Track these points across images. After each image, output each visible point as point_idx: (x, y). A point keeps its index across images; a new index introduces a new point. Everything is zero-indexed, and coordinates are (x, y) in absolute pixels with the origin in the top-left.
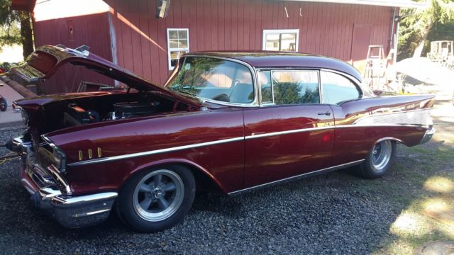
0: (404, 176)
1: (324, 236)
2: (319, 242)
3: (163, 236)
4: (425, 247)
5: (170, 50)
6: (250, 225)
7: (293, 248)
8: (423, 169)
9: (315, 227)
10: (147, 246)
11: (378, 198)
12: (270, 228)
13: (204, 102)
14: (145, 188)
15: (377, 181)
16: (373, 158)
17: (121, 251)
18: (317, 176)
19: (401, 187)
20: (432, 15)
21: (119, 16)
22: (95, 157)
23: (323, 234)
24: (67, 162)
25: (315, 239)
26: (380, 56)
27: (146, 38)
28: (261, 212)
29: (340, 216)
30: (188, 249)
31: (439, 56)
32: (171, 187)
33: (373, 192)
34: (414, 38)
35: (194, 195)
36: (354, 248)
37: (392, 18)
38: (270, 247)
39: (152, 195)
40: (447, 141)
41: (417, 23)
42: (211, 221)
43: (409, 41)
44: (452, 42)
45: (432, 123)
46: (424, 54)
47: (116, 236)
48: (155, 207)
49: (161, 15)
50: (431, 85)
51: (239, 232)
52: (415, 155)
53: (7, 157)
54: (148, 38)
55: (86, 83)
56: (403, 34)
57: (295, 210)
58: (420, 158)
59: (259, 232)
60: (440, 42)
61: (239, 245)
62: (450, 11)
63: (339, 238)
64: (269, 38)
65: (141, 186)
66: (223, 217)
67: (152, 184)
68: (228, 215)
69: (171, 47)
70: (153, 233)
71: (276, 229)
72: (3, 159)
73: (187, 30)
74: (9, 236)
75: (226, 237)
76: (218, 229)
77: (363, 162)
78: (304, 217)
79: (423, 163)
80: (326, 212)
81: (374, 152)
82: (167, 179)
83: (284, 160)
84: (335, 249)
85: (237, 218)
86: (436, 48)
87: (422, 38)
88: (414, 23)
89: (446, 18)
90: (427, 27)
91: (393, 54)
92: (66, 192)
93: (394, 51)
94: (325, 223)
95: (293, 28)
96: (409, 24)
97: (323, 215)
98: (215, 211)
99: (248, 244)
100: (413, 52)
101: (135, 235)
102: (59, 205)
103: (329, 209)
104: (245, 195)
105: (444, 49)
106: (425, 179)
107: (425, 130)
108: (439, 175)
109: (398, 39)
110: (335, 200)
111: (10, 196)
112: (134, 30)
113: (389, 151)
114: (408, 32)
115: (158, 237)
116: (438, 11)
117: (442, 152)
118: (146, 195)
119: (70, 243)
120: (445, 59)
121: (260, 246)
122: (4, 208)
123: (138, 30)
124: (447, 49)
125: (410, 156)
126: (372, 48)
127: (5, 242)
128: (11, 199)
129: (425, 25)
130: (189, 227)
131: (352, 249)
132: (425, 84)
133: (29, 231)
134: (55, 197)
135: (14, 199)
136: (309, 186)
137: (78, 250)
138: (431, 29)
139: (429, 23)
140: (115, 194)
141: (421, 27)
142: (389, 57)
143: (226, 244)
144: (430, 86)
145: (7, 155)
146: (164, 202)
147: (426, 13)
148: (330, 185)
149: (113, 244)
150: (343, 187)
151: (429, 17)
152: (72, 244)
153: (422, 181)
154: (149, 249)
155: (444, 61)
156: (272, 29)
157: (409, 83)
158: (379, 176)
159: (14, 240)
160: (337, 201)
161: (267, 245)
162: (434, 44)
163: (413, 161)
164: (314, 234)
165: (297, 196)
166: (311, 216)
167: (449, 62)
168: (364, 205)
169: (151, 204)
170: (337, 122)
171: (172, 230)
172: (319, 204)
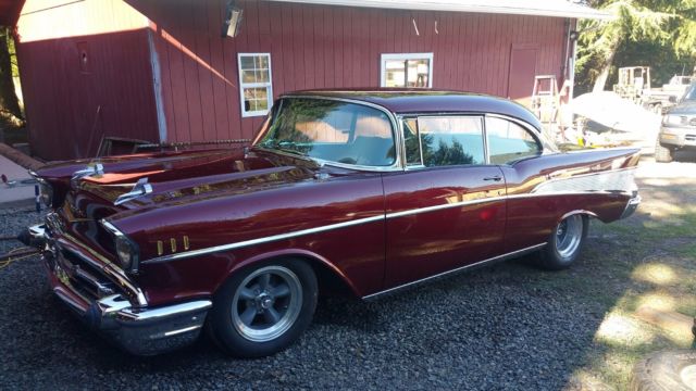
0: (601, 265)
1: (503, 352)
2: (497, 361)
3: (276, 362)
4: (649, 360)
5: (243, 85)
6: (396, 342)
7: (461, 370)
8: (626, 255)
9: (487, 341)
10: (255, 377)
11: (569, 297)
12: (425, 344)
13: (322, 165)
14: (247, 294)
15: (564, 274)
16: (557, 241)
17: (220, 386)
18: (479, 269)
19: (598, 281)
20: (620, 28)
21: (165, 34)
22: (181, 249)
23: (500, 350)
24: (141, 259)
25: (490, 358)
26: (551, 92)
27: (206, 68)
28: (408, 322)
29: (520, 325)
30: (316, 379)
31: (630, 89)
32: (283, 292)
33: (560, 290)
34: (594, 63)
35: (316, 301)
36: (546, 367)
37: (566, 35)
38: (430, 370)
39: (257, 303)
40: (654, 213)
41: (599, 42)
42: (340, 338)
43: (587, 66)
44: (648, 69)
45: (636, 188)
46: (609, 86)
47: (206, 365)
48: (261, 321)
49: (231, 32)
50: (622, 132)
51: (383, 352)
52: (611, 236)
53: (12, 257)
54: (209, 67)
55: (112, 138)
56: (579, 56)
57: (456, 318)
58: (619, 239)
59: (410, 352)
60: (632, 69)
61: (386, 370)
62: (646, 23)
63: (524, 354)
64: (390, 65)
65: (243, 292)
66: (355, 332)
67: (257, 287)
68: (362, 328)
69: (244, 82)
70: (259, 358)
71: (434, 346)
72: (6, 259)
73: (269, 55)
74: (47, 372)
75: (365, 360)
76: (353, 349)
77: (544, 247)
78: (471, 328)
79: (625, 247)
80: (499, 319)
81: (559, 231)
82: (277, 280)
83: (431, 249)
84: (520, 370)
85: (376, 332)
86: (626, 78)
87: (605, 63)
88: (594, 41)
89: (640, 33)
90: (612, 47)
91: (568, 88)
92: (138, 302)
93: (570, 83)
94: (501, 335)
95: (424, 52)
96: (588, 42)
97: (496, 324)
98: (341, 324)
99: (398, 368)
100: (594, 83)
101: (234, 363)
102: (129, 322)
103: (502, 314)
104: (382, 300)
105: (637, 79)
106: (632, 269)
107: (626, 198)
108: (648, 262)
109: (575, 64)
110: (509, 302)
111: (33, 315)
112: (188, 56)
113: (579, 231)
114: (587, 53)
115: (268, 363)
116: (628, 24)
117: (650, 229)
118: (248, 304)
119: (140, 378)
120: (639, 94)
121: (417, 370)
122: (29, 333)
123: (194, 56)
124: (641, 79)
125: (605, 236)
126: (539, 80)
127: (43, 381)
128: (35, 318)
129: (610, 43)
130: (309, 347)
131: (543, 370)
132: (614, 131)
133: (74, 364)
134: (121, 311)
135: (40, 319)
136: (469, 284)
137: (155, 387)
138: (617, 50)
139: (616, 40)
140: (208, 303)
141: (605, 47)
142: (563, 92)
143: (367, 370)
144: (620, 134)
145: (10, 253)
146: (273, 313)
147: (610, 25)
148: (499, 281)
149: (205, 377)
150: (518, 284)
151: (615, 32)
152: (144, 378)
153: (627, 272)
154: (259, 382)
155: (638, 97)
156: (394, 52)
157: (592, 130)
158: (565, 266)
159: (56, 378)
160: (511, 303)
161: (425, 369)
162: (623, 72)
163: (610, 244)
164: (488, 350)
165: (455, 298)
166: (479, 326)
167: (645, 98)
168: (551, 307)
169: (257, 315)
170: (510, 190)
171: (287, 353)
172: (488, 308)
